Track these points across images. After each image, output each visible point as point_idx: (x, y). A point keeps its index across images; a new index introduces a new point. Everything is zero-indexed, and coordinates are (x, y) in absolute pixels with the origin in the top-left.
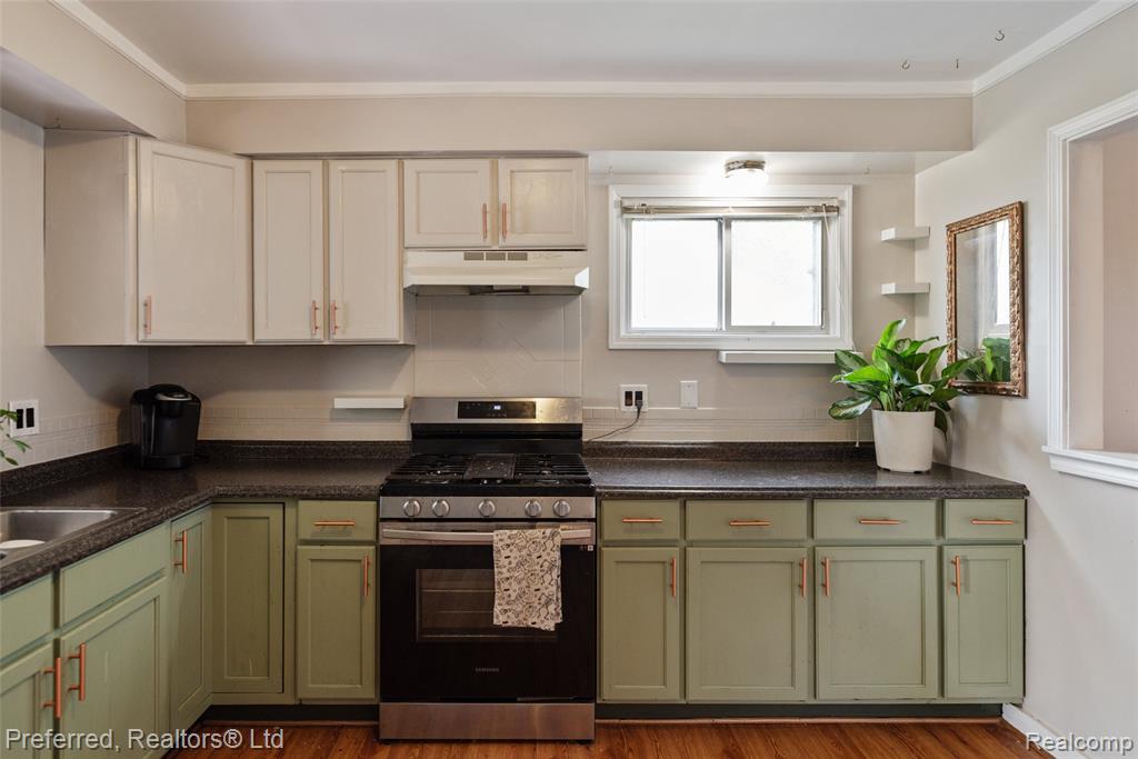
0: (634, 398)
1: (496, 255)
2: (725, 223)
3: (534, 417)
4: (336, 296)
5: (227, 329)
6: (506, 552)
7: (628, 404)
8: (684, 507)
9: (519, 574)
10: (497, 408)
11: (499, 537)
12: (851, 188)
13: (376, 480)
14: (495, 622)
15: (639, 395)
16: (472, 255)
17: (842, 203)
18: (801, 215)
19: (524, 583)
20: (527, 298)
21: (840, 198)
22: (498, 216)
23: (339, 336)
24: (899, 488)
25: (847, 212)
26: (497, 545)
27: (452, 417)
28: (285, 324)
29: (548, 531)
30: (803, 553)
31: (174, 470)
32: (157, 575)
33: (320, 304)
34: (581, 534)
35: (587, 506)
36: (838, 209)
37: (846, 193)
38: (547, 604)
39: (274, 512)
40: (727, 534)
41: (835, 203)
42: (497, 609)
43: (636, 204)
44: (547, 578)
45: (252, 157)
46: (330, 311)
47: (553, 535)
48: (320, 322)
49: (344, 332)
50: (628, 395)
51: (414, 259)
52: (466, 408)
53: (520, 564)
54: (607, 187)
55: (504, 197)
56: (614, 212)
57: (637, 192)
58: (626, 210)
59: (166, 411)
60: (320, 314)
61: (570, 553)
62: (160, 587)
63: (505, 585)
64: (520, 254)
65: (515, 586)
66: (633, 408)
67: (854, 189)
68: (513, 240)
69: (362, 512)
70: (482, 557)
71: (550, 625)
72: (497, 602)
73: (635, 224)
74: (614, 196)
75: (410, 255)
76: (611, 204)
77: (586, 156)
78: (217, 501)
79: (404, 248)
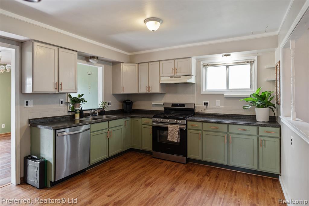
0: (206, 104)
1: (175, 77)
2: (228, 66)
3: (185, 107)
4: (150, 86)
5: (134, 91)
6: (170, 128)
7: (205, 105)
8: (202, 124)
9: (172, 132)
10: (178, 105)
11: (169, 126)
12: (257, 56)
13: (152, 116)
14: (168, 139)
15: (207, 103)
16: (171, 77)
17: (255, 60)
18: (244, 64)
19: (173, 134)
20: (185, 84)
21: (254, 59)
22: (175, 70)
23: (151, 92)
24: (259, 124)
25: (256, 62)
26: (168, 127)
27: (170, 106)
28: (143, 90)
29: (177, 126)
30: (226, 135)
31: (128, 113)
32: (122, 125)
33: (148, 87)
34: (183, 127)
35: (185, 122)
36: (253, 62)
37: (256, 58)
38: (176, 138)
39: (139, 119)
40: (211, 130)
41: (253, 60)
42: (168, 138)
43: (206, 64)
44: (176, 133)
45: (138, 63)
46: (149, 87)
47: (178, 126)
48: (148, 90)
49: (151, 91)
50: (205, 103)
51: (162, 78)
52: (173, 105)
53: (172, 130)
54: (200, 61)
55: (176, 67)
56: (202, 66)
57: (206, 62)
58: (205, 66)
59: (127, 104)
60: (148, 88)
61: (181, 130)
62: (122, 127)
63: (170, 134)
64: (179, 77)
65: (171, 134)
66: (206, 106)
67: (258, 56)
68: (178, 74)
69: (150, 120)
70: (166, 129)
71: (176, 141)
72: (168, 137)
73: (208, 68)
74: (202, 63)
75: (161, 78)
76: (201, 65)
77: (191, 58)
78: (132, 117)
79: (160, 77)
